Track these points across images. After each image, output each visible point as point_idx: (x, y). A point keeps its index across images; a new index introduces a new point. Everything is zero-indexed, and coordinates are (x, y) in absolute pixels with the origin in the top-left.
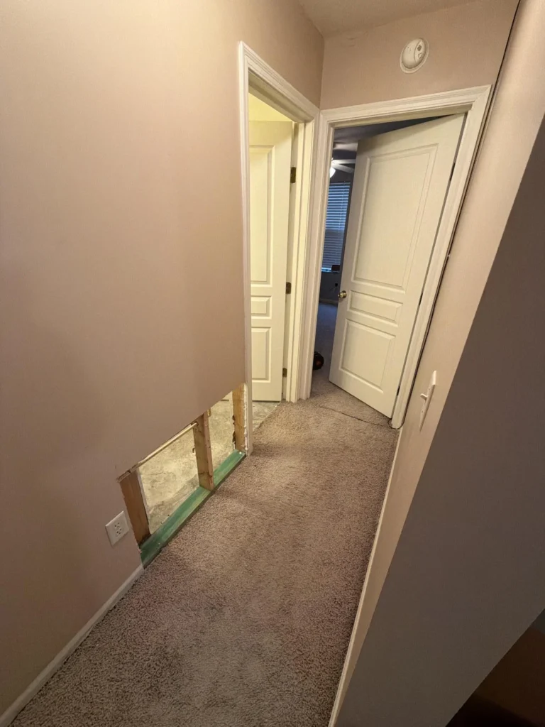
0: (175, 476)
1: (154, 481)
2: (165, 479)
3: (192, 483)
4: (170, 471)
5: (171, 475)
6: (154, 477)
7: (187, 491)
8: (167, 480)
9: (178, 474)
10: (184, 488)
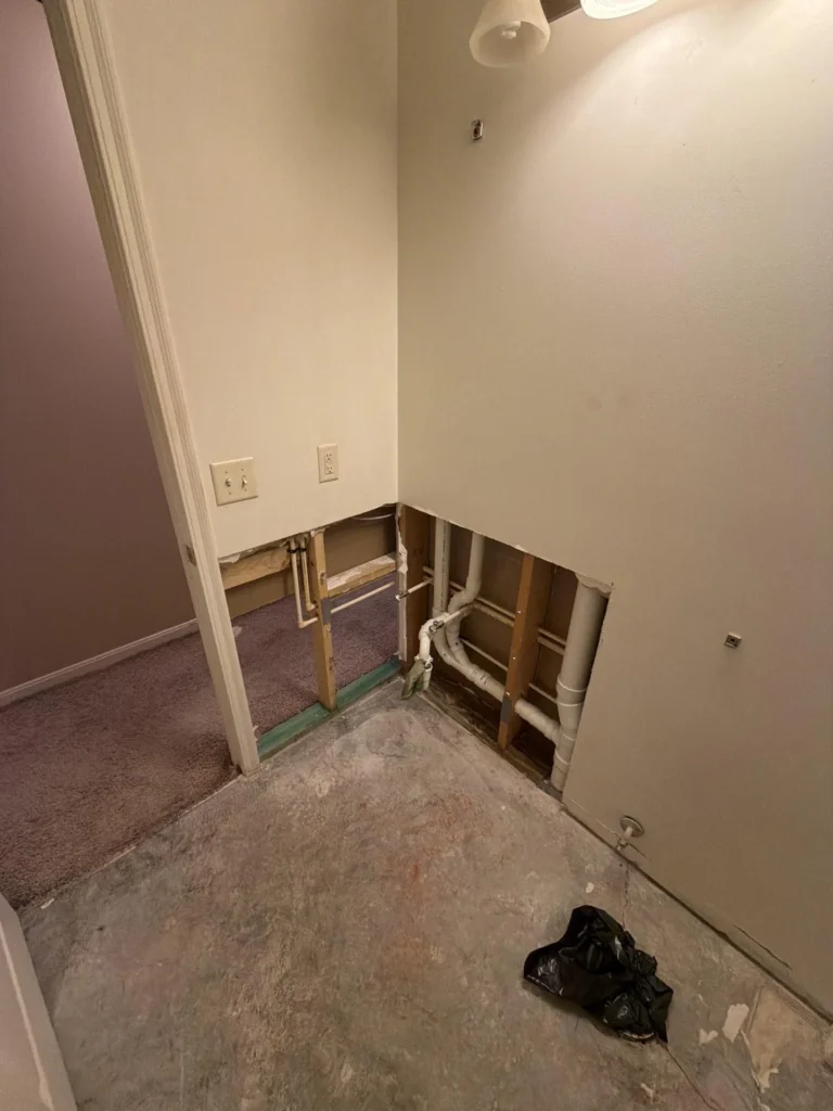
0: (368, 746)
2: (384, 744)
3: (346, 727)
4: (375, 755)
5: (373, 749)
6: (398, 751)
8: (380, 741)
9: (362, 748)
10: (358, 724)
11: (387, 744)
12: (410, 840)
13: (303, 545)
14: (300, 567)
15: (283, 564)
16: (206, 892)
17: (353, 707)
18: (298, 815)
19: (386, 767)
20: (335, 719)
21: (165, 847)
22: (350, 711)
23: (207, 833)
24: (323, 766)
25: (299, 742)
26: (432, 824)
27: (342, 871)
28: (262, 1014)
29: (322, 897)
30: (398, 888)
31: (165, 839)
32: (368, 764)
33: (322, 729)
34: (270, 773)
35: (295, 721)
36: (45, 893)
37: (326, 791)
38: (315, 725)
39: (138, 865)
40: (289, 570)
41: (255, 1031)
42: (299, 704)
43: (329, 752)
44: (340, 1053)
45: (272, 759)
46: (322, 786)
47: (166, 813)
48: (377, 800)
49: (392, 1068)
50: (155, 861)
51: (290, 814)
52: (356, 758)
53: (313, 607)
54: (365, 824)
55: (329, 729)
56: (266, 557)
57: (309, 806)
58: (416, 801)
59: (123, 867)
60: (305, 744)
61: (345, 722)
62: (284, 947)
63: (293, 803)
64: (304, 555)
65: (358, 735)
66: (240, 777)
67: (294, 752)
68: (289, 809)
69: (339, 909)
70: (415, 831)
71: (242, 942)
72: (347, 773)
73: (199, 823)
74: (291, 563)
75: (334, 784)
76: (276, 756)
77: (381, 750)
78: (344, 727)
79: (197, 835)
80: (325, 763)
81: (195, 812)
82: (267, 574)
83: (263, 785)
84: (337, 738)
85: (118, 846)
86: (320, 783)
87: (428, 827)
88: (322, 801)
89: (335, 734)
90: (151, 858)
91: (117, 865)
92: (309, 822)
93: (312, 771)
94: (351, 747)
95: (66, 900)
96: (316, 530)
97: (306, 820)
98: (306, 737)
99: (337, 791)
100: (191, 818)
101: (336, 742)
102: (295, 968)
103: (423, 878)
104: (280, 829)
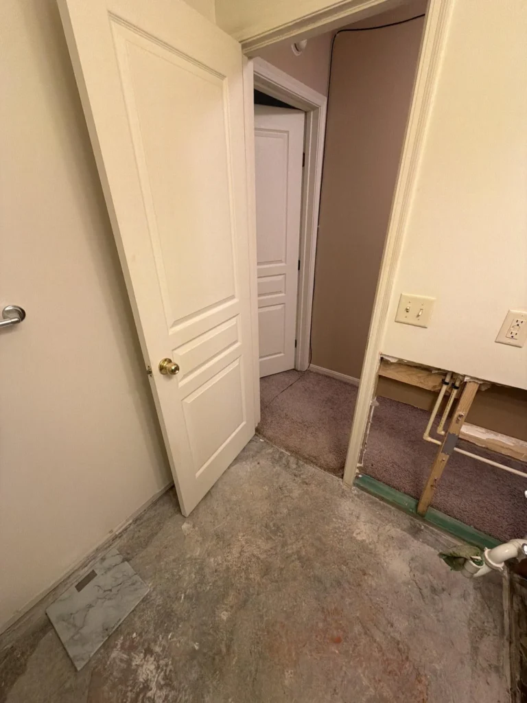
0: (412, 559)
1: (434, 590)
2: (423, 573)
3: (416, 533)
4: (408, 569)
5: (413, 565)
6: (426, 592)
7: (429, 538)
8: (424, 570)
9: (407, 554)
10: (426, 542)
11: (425, 577)
12: (357, 629)
13: (457, 384)
14: (446, 398)
15: (435, 387)
16: (282, 496)
17: (439, 532)
18: (337, 526)
19: (406, 584)
20: (417, 521)
21: (294, 466)
22: (432, 531)
23: (307, 481)
24: (376, 528)
25: (382, 502)
26: (381, 650)
27: (317, 573)
28: (241, 552)
29: (297, 563)
30: (321, 625)
31: (297, 464)
32: (398, 565)
33: (401, 514)
34: (351, 495)
35: (393, 492)
36: (264, 436)
37: (359, 538)
38: (399, 508)
39: (284, 461)
40: (436, 394)
41: (235, 551)
42: (408, 488)
43: (388, 527)
44: (232, 607)
45: (361, 492)
46: (361, 534)
47: (307, 457)
48: (374, 584)
49: (228, 647)
50: (287, 466)
51: (334, 520)
52: (397, 553)
53: (443, 433)
54: (351, 580)
55: (406, 521)
56: (423, 374)
57: (345, 531)
58: (392, 626)
59: (281, 455)
60: (383, 508)
61: (420, 530)
62: (269, 551)
63: (342, 519)
64: (455, 392)
65: (416, 545)
66: (340, 479)
67: (373, 503)
68: (336, 518)
69: (295, 579)
70: (366, 632)
71: (267, 526)
72: (381, 549)
73: (309, 474)
74: (440, 390)
75: (367, 541)
76: (365, 493)
77: (417, 573)
78: (415, 532)
79: (304, 476)
80: (378, 529)
81: (314, 469)
82: (418, 385)
83: (343, 495)
84: (402, 530)
85: (287, 448)
86: (364, 530)
87: (375, 645)
88: (352, 539)
89: (405, 527)
90: (288, 464)
91: (282, 453)
92: (336, 535)
93: (368, 522)
94: (402, 545)
95: (265, 444)
96: (472, 378)
97: (336, 532)
98: (389, 506)
99: (363, 546)
100: (311, 469)
101: (399, 530)
102: (262, 562)
103: (334, 649)
104: (324, 518)
